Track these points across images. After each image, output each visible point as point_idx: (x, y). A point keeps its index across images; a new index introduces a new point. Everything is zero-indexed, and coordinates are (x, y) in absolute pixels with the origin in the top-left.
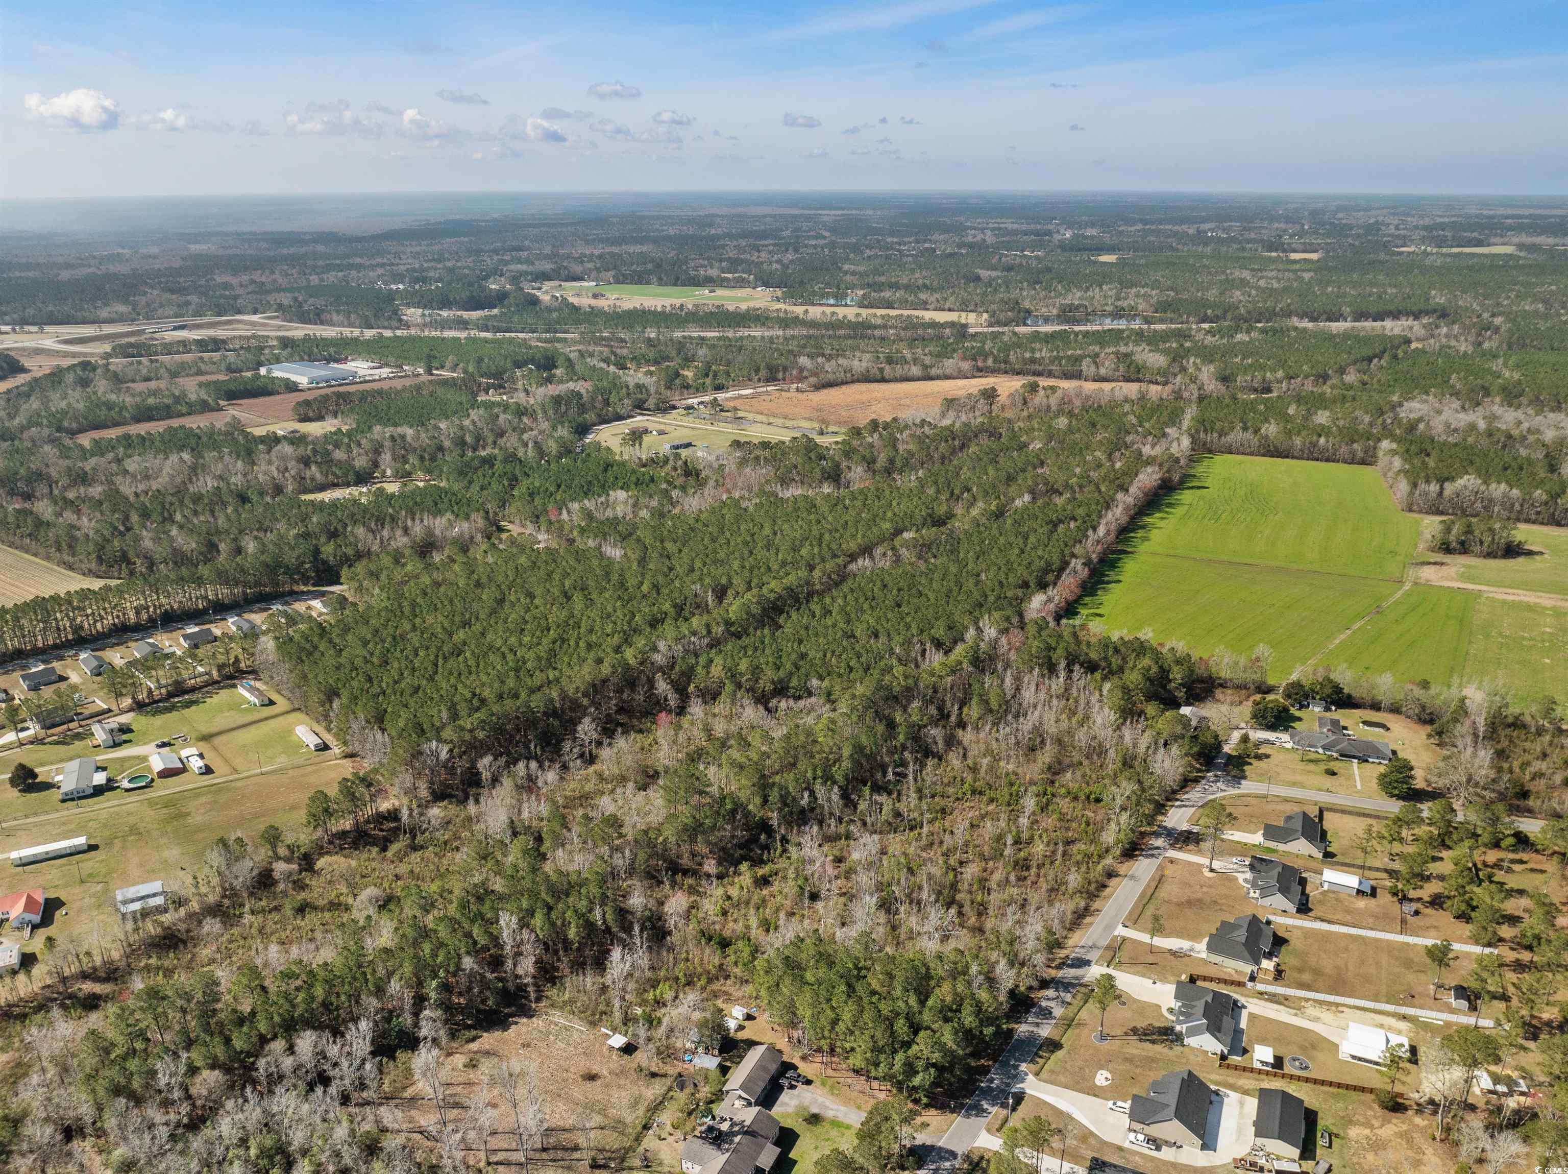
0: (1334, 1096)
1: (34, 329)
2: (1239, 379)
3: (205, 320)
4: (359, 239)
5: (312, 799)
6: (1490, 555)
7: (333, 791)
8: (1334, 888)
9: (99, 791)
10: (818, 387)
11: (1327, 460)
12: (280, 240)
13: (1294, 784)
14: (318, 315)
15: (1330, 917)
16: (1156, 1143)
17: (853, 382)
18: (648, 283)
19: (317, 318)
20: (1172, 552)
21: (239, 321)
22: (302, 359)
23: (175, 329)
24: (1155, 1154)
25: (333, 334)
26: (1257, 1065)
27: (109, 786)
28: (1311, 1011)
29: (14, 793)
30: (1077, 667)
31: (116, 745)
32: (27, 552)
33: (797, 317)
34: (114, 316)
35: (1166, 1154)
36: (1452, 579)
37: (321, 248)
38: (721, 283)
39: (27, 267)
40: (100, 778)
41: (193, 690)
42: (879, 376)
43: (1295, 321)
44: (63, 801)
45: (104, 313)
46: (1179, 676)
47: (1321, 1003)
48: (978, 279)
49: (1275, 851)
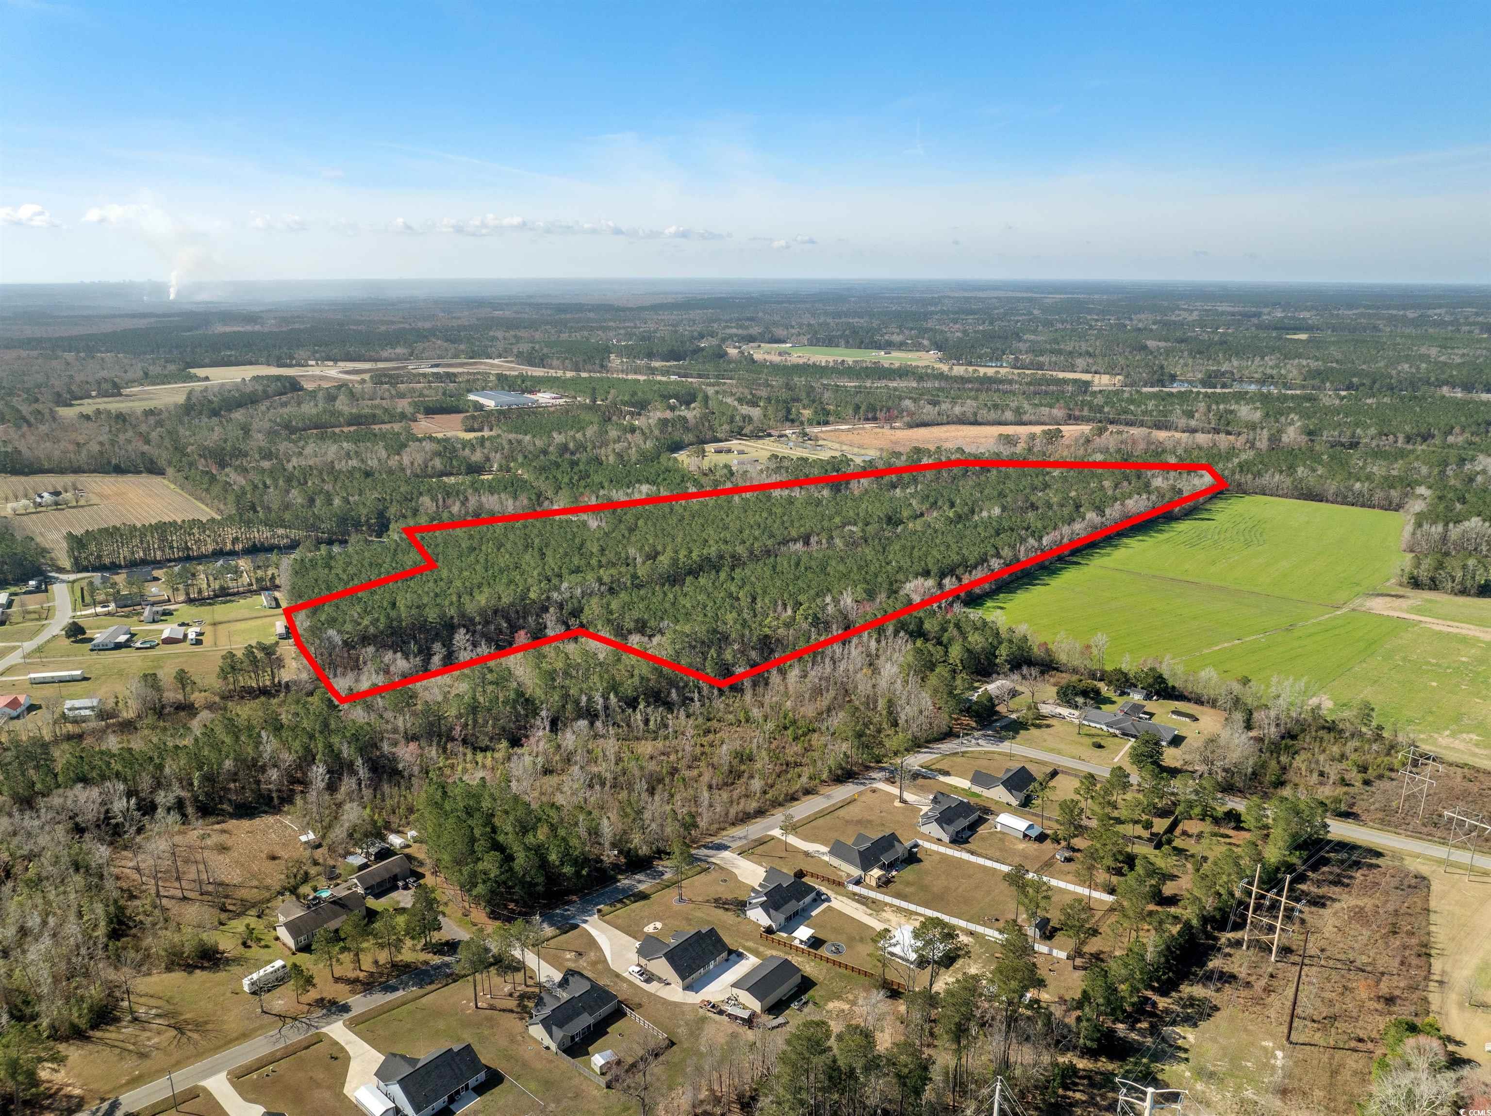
0: (841, 977)
1: (331, 363)
2: (1325, 433)
3: (458, 361)
4: (624, 309)
5: (224, 657)
6: (1463, 592)
7: (239, 654)
8: (1005, 830)
9: (118, 646)
10: (910, 426)
11: (1363, 506)
12: (562, 308)
13: (1052, 750)
14: (542, 360)
15: (979, 851)
16: (649, 978)
17: (948, 423)
18: (837, 346)
19: (541, 362)
20: (1120, 567)
21: (481, 363)
22: (503, 389)
23: (432, 366)
24: (644, 986)
25: (542, 374)
26: (796, 943)
27: (126, 645)
28: (888, 914)
29: (67, 642)
30: (902, 634)
31: (154, 621)
32: (203, 503)
33: (942, 374)
34: (393, 356)
35: (653, 988)
36: (1401, 610)
37: (591, 315)
38: (901, 346)
39: (359, 323)
40: (122, 638)
41: (234, 594)
42: (972, 419)
43: (1445, 390)
44: (92, 650)
45: (385, 354)
46: (1004, 653)
47: (899, 910)
48: (1145, 348)
49: (979, 796)
